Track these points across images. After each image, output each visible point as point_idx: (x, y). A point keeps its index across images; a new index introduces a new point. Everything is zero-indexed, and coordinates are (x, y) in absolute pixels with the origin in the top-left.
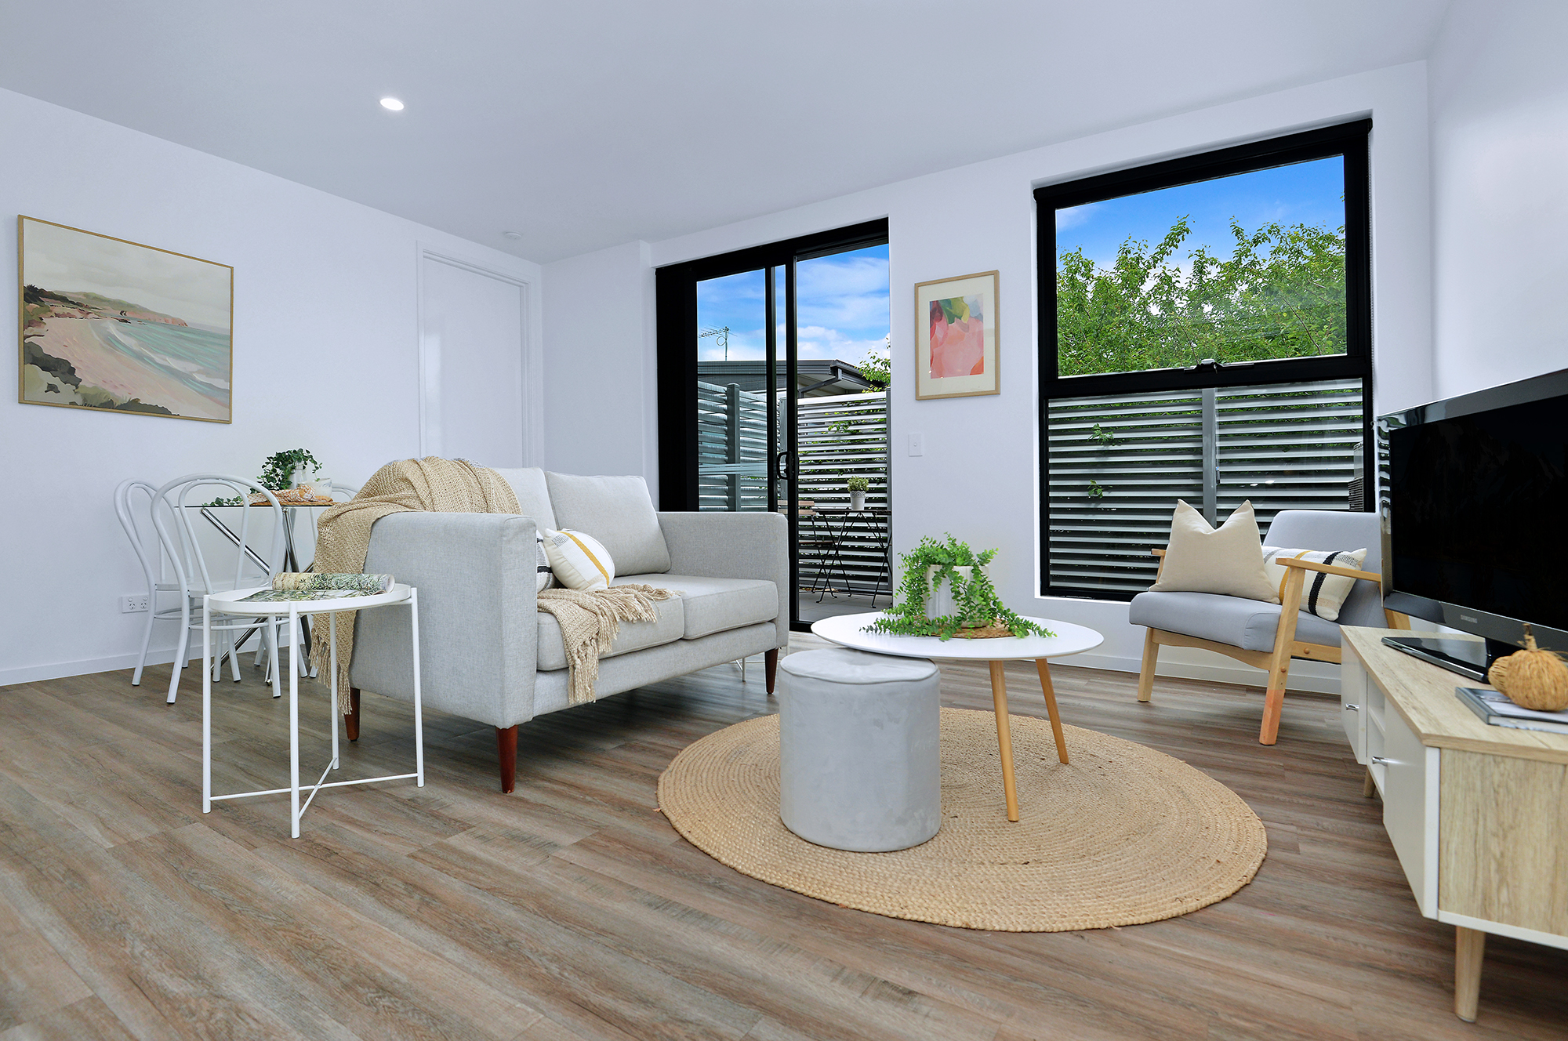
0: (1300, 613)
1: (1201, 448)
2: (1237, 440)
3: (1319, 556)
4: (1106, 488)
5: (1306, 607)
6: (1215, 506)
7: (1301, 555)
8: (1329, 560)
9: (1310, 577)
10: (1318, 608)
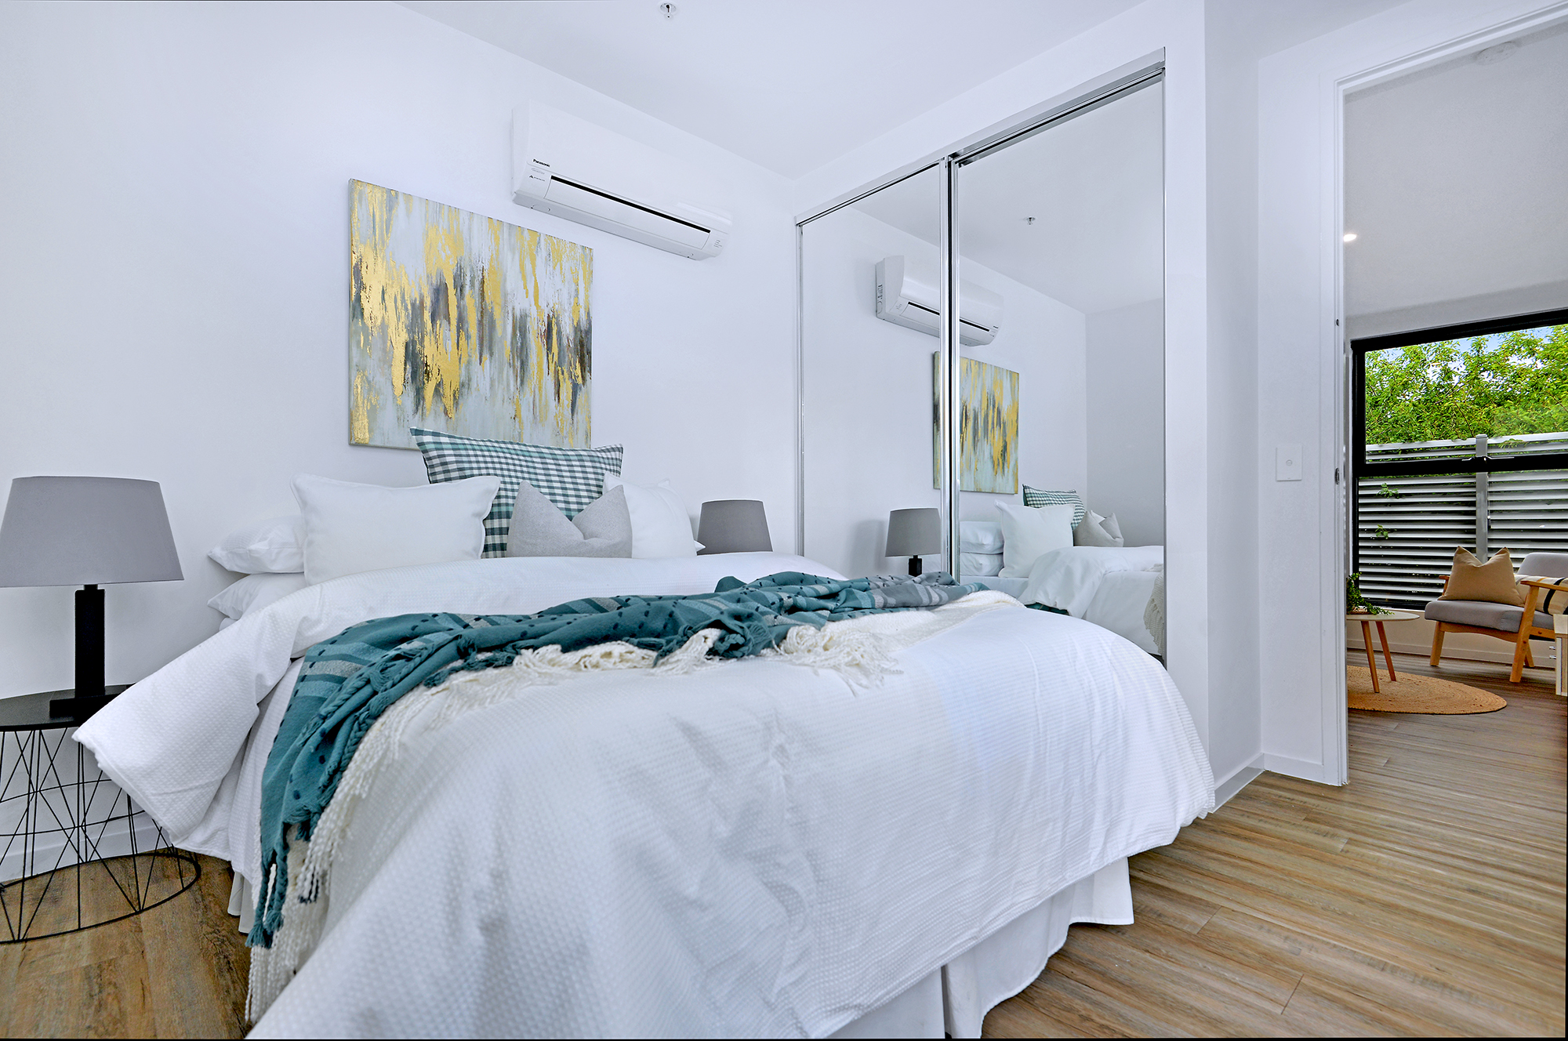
0: (1536, 612)
1: (1475, 502)
2: (1506, 495)
3: (1551, 580)
4: (1392, 531)
5: (1542, 609)
6: (1486, 545)
7: (1541, 580)
8: (1558, 583)
9: (1543, 593)
10: (1549, 610)
